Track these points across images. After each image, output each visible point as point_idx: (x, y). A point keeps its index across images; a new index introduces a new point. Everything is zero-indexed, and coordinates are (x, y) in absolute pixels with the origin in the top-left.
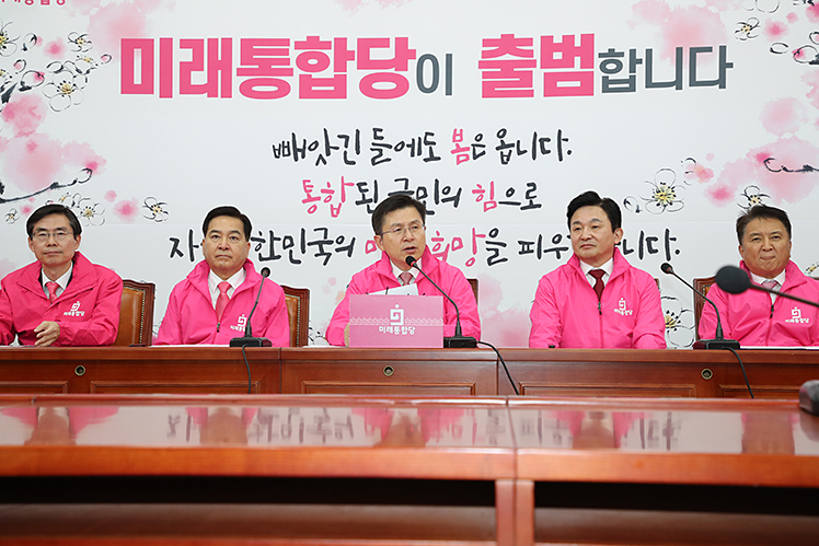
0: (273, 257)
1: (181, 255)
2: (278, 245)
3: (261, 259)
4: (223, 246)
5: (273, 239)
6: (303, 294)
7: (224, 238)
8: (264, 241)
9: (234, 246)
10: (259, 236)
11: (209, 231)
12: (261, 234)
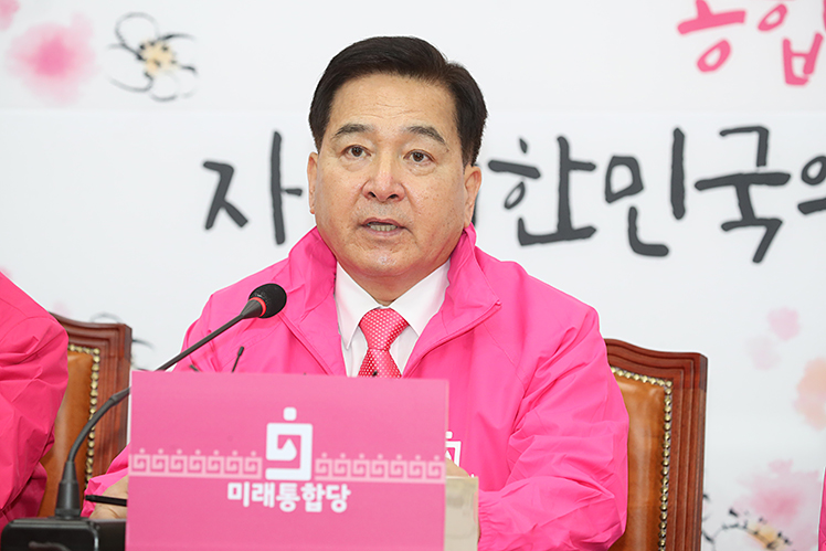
0: (567, 231)
1: (240, 219)
2: (586, 189)
3: (526, 238)
4: (382, 186)
5: (568, 165)
6: (687, 371)
7: (386, 155)
8: (533, 173)
9: (421, 185)
10: (516, 157)
11: (332, 128)
12: (524, 146)
